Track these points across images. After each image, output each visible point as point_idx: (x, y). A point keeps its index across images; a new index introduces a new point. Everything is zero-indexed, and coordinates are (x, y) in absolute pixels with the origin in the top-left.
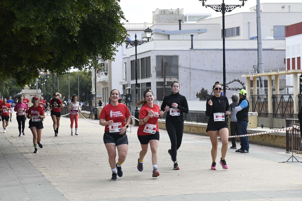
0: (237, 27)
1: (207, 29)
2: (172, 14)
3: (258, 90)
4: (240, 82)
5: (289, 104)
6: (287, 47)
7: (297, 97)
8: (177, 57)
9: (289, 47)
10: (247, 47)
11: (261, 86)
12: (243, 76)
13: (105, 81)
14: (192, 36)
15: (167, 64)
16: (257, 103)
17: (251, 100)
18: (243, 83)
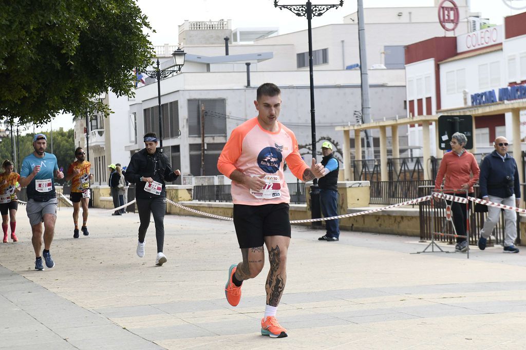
0: (323, 50)
1: (272, 53)
2: (211, 28)
3: (363, 152)
4: (332, 140)
5: (416, 175)
6: (409, 81)
7: (430, 161)
8: (223, 101)
9: (412, 80)
10: (342, 83)
11: (368, 146)
12: (338, 129)
13: (99, 145)
14: (248, 65)
15: (206, 112)
16: (362, 174)
17: (353, 169)
18: (337, 143)
